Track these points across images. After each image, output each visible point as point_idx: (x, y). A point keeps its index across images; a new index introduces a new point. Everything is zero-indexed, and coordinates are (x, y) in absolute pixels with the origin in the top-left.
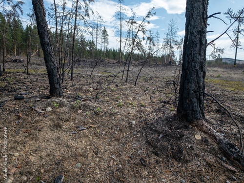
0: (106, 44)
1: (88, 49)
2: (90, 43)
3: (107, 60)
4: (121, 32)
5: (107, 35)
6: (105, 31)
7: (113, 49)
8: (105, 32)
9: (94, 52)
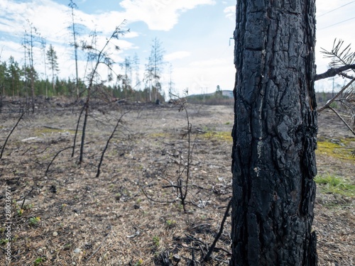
0: (55, 72)
1: (24, 80)
2: (27, 70)
3: (56, 99)
4: (76, 56)
5: (56, 57)
6: (52, 51)
7: (67, 80)
8: (51, 53)
9: (35, 84)
